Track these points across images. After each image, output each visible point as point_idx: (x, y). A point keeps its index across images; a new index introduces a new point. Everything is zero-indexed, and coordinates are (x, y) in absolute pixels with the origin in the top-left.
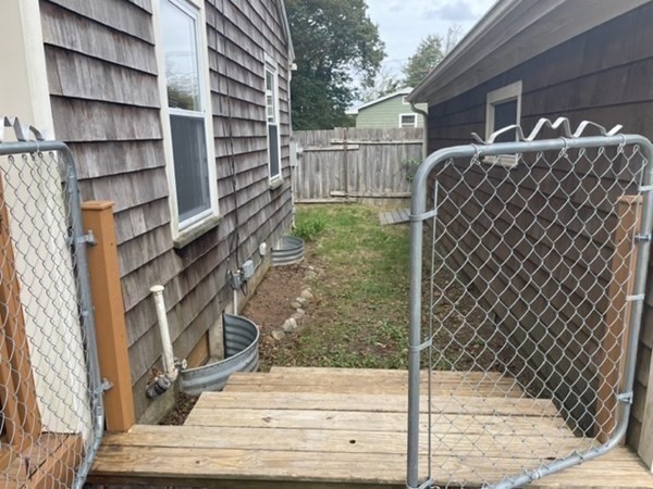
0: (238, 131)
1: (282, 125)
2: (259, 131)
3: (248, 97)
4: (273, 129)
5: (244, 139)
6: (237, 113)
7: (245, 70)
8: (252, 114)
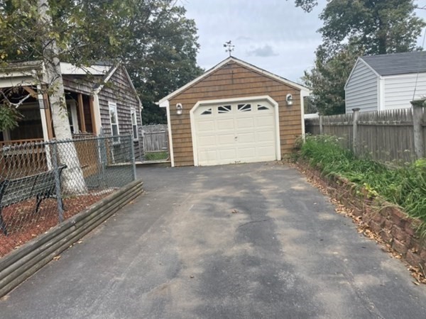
0: (124, 127)
1: (138, 125)
2: (130, 127)
3: (126, 119)
4: (135, 126)
5: (125, 129)
6: (124, 123)
7: (125, 114)
8: (128, 123)
